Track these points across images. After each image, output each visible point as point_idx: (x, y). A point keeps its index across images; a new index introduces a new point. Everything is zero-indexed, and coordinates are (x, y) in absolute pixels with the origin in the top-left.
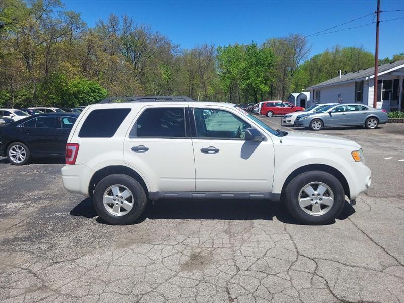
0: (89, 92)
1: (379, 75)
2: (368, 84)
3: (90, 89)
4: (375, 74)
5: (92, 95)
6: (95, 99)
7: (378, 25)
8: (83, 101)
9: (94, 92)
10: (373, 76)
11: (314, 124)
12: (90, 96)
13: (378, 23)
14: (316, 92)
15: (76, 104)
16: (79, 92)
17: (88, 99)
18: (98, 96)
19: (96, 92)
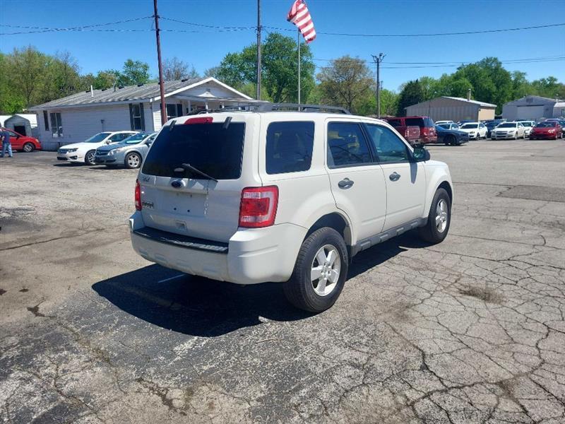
1: (165, 96)
2: (151, 108)
4: (162, 95)
7: (158, 34)
10: (160, 98)
11: (130, 159)
13: (158, 31)
14: (52, 115)
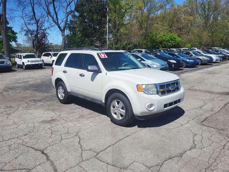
0: (169, 40)
3: (170, 38)
5: (171, 41)
6: (172, 44)
8: (165, 45)
9: (172, 40)
12: (169, 43)
15: (160, 47)
16: (163, 41)
17: (168, 45)
18: (174, 42)
19: (173, 40)
